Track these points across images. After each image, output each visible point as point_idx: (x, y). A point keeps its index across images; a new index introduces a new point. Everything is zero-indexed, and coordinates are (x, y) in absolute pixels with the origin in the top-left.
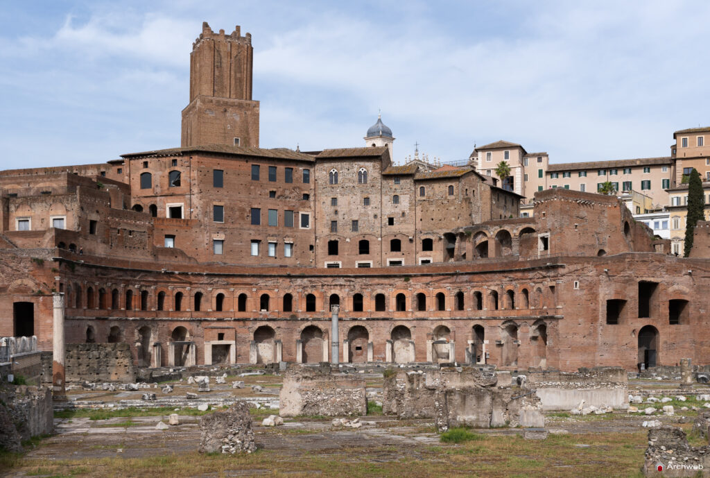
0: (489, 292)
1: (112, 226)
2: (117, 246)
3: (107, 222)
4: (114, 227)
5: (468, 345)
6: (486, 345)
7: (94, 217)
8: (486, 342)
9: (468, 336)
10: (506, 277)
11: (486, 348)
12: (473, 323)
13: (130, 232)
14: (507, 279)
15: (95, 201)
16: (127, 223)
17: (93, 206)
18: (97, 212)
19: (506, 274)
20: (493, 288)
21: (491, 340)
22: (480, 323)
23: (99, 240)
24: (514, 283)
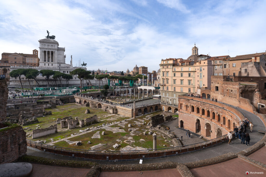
1: (224, 88)
2: (226, 96)
3: (222, 87)
4: (225, 88)
7: (217, 85)
13: (232, 91)
15: (217, 80)
16: (230, 87)
17: (216, 81)
18: (218, 83)
23: (219, 93)
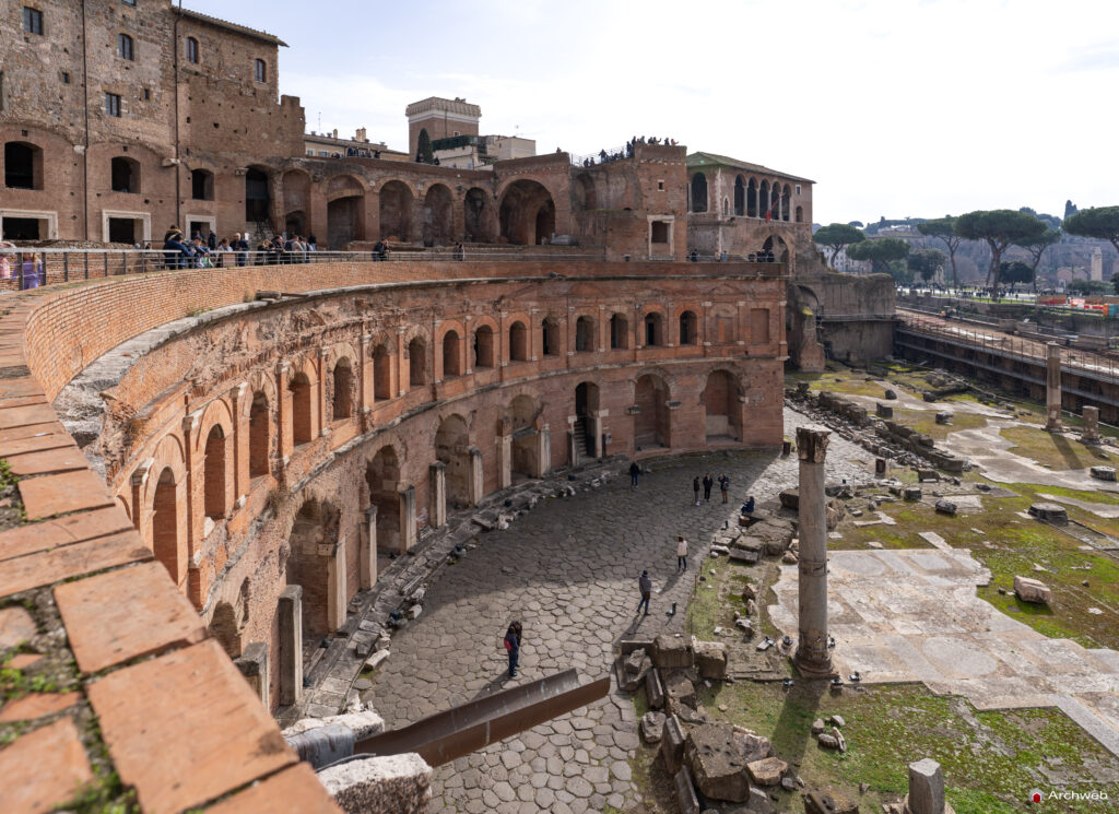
0: (609, 316)
5: (569, 426)
6: (604, 419)
8: (603, 413)
9: (567, 408)
10: (647, 288)
11: (604, 426)
12: (576, 381)
14: (649, 292)
19: (646, 282)
20: (617, 309)
21: (612, 409)
22: (590, 378)
24: (662, 300)
